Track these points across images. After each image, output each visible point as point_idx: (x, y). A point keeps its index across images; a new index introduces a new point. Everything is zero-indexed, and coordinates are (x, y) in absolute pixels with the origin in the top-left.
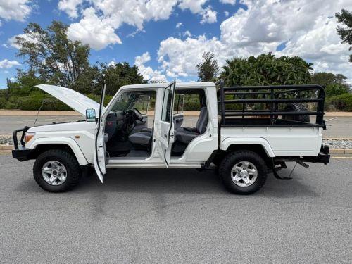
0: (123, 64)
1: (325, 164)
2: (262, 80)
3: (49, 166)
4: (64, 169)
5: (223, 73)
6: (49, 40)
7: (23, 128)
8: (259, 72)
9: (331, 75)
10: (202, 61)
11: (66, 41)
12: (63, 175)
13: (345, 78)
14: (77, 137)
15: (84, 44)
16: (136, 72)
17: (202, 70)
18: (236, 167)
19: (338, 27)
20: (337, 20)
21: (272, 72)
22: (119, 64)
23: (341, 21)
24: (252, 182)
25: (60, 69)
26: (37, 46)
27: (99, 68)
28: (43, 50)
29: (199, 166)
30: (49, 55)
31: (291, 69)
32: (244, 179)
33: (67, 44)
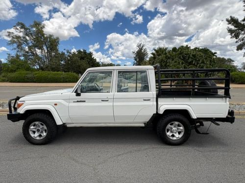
0: (82, 51)
1: (232, 123)
2: (182, 63)
3: (34, 126)
4: (45, 128)
5: (151, 57)
6: (31, 34)
7: (15, 97)
8: (180, 58)
9: (223, 59)
10: (136, 49)
11: (43, 35)
12: (44, 132)
13: (233, 61)
14: (56, 105)
15: (55, 37)
16: (91, 56)
17: (137, 55)
18: (169, 126)
19: (228, 27)
20: (227, 23)
21: (189, 58)
22: (79, 50)
23: (230, 23)
24: (180, 136)
25: (38, 54)
26: (22, 38)
27: (66, 53)
28: (26, 41)
29: (143, 125)
30: (31, 44)
31: (202, 56)
32: (174, 134)
33: (44, 37)
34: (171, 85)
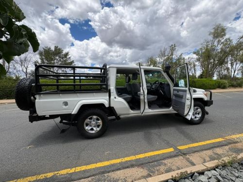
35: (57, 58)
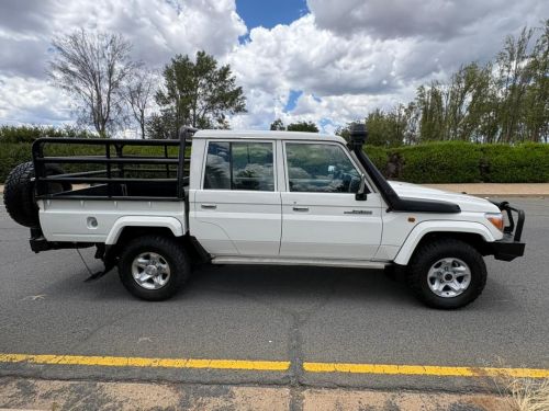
34: (109, 174)
35: (204, 81)
